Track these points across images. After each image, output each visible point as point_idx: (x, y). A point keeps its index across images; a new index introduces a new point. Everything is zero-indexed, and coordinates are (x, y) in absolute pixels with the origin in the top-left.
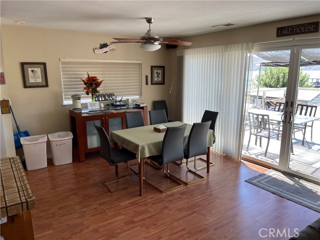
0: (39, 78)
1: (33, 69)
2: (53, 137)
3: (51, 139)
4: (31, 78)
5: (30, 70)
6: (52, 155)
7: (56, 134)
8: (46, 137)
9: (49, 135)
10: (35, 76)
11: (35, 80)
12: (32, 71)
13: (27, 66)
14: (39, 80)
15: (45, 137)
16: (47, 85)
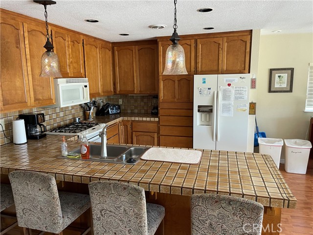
0: (285, 83)
1: (279, 75)
2: (289, 143)
3: (287, 144)
4: (277, 83)
5: (277, 75)
6: (285, 161)
7: (293, 140)
8: (283, 142)
9: (285, 140)
10: (281, 81)
11: (281, 86)
12: (279, 77)
13: (275, 71)
14: (285, 85)
15: (281, 141)
16: (291, 91)
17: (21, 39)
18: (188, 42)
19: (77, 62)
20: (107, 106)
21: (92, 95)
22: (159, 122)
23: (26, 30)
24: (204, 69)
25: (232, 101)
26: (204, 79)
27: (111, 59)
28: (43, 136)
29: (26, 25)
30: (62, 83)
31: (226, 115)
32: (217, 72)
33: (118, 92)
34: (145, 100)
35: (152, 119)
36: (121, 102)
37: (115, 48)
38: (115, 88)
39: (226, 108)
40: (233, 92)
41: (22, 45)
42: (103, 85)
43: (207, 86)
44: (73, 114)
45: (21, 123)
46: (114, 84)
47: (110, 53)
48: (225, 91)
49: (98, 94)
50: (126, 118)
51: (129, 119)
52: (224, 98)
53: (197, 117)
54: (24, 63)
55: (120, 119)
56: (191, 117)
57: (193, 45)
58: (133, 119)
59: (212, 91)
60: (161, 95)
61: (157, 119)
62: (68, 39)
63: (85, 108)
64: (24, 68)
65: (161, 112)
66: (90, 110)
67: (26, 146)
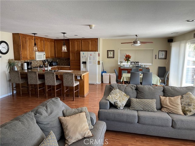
3: (111, 75)
4: (110, 55)
5: (109, 52)
8: (109, 74)
14: (112, 56)
16: (114, 58)
17: (27, 41)
18: (79, 41)
19: (42, 47)
20: (52, 62)
21: (46, 58)
22: (70, 67)
23: (28, 39)
24: (84, 50)
25: (92, 60)
26: (83, 53)
27: (54, 45)
28: (31, 69)
29: (28, 37)
30: (37, 53)
31: (90, 64)
32: (88, 51)
33: (56, 57)
34: (67, 60)
35: (68, 66)
36: (58, 61)
37: (55, 41)
38: (55, 55)
39: (90, 62)
40: (92, 57)
41: (27, 43)
42: (51, 54)
43: (84, 55)
44: (40, 64)
45: (26, 64)
46: (55, 54)
47: (53, 43)
48: (90, 57)
49: (49, 57)
50: (59, 66)
51: (60, 66)
52: (89, 59)
53: (82, 65)
54: (27, 48)
55: (57, 66)
56: (80, 66)
57: (81, 42)
58: (61, 66)
59: (86, 57)
60: (71, 58)
61: (69, 66)
62: (39, 40)
63: (44, 62)
64: (27, 49)
65: (71, 64)
66: (46, 62)
67: (27, 70)
